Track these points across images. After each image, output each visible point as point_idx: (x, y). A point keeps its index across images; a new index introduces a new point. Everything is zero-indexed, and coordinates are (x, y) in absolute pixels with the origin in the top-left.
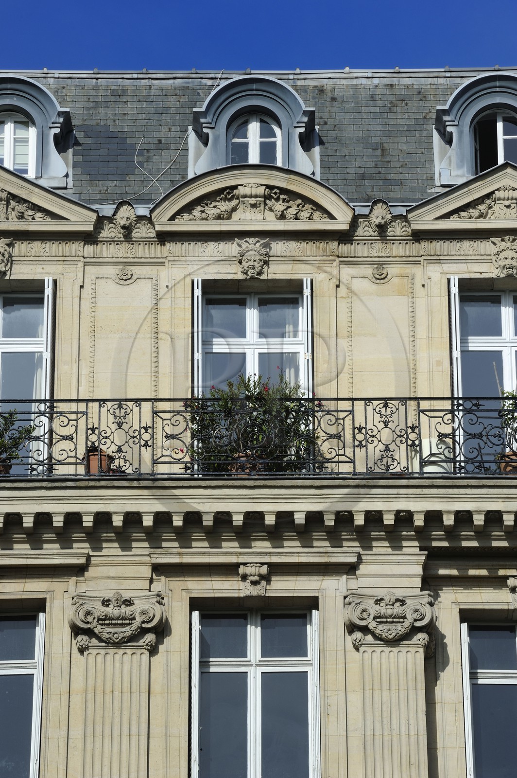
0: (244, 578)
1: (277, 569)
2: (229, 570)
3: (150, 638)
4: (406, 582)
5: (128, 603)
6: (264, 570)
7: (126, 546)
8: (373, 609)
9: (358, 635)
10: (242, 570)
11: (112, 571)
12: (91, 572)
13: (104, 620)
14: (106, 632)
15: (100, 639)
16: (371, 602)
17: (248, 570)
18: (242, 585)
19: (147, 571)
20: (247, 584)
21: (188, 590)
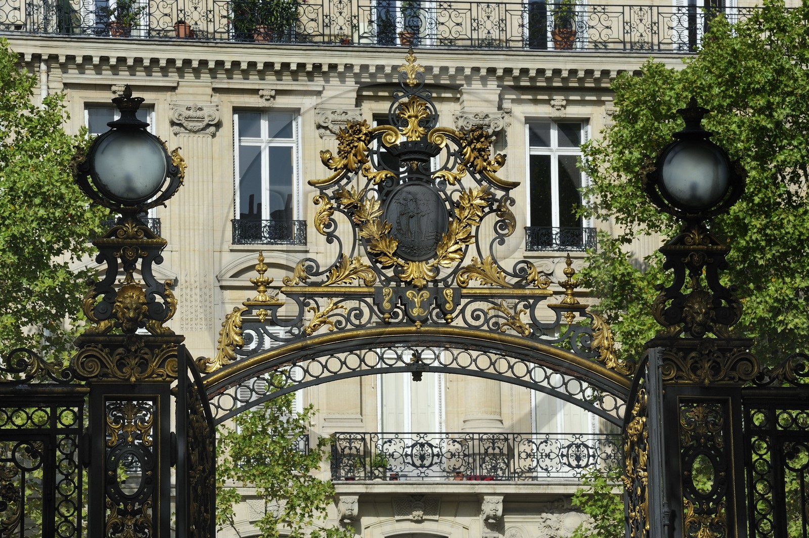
0: (262, 96)
1: (279, 92)
2: (255, 92)
3: (212, 129)
4: (347, 101)
5: (201, 109)
6: (273, 93)
7: (198, 77)
8: (332, 117)
9: (322, 131)
10: (261, 93)
11: (191, 90)
12: (179, 90)
13: (188, 118)
14: (190, 125)
15: (186, 129)
16: (330, 112)
17: (264, 93)
18: (260, 100)
19: (210, 91)
20: (263, 100)
21: (231, 102)
